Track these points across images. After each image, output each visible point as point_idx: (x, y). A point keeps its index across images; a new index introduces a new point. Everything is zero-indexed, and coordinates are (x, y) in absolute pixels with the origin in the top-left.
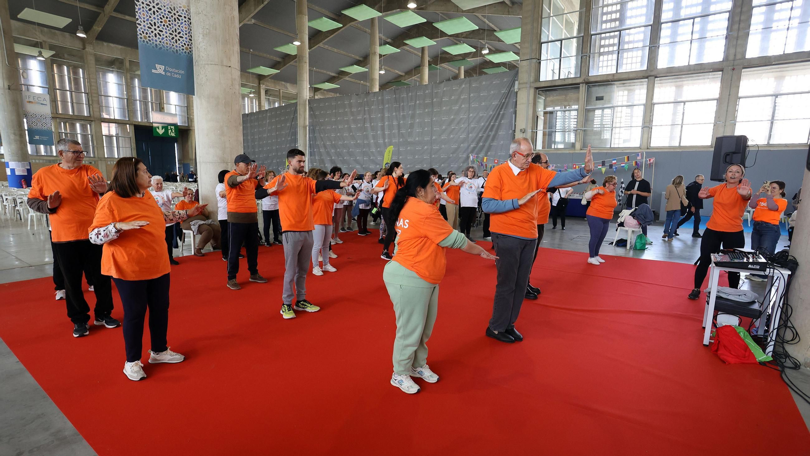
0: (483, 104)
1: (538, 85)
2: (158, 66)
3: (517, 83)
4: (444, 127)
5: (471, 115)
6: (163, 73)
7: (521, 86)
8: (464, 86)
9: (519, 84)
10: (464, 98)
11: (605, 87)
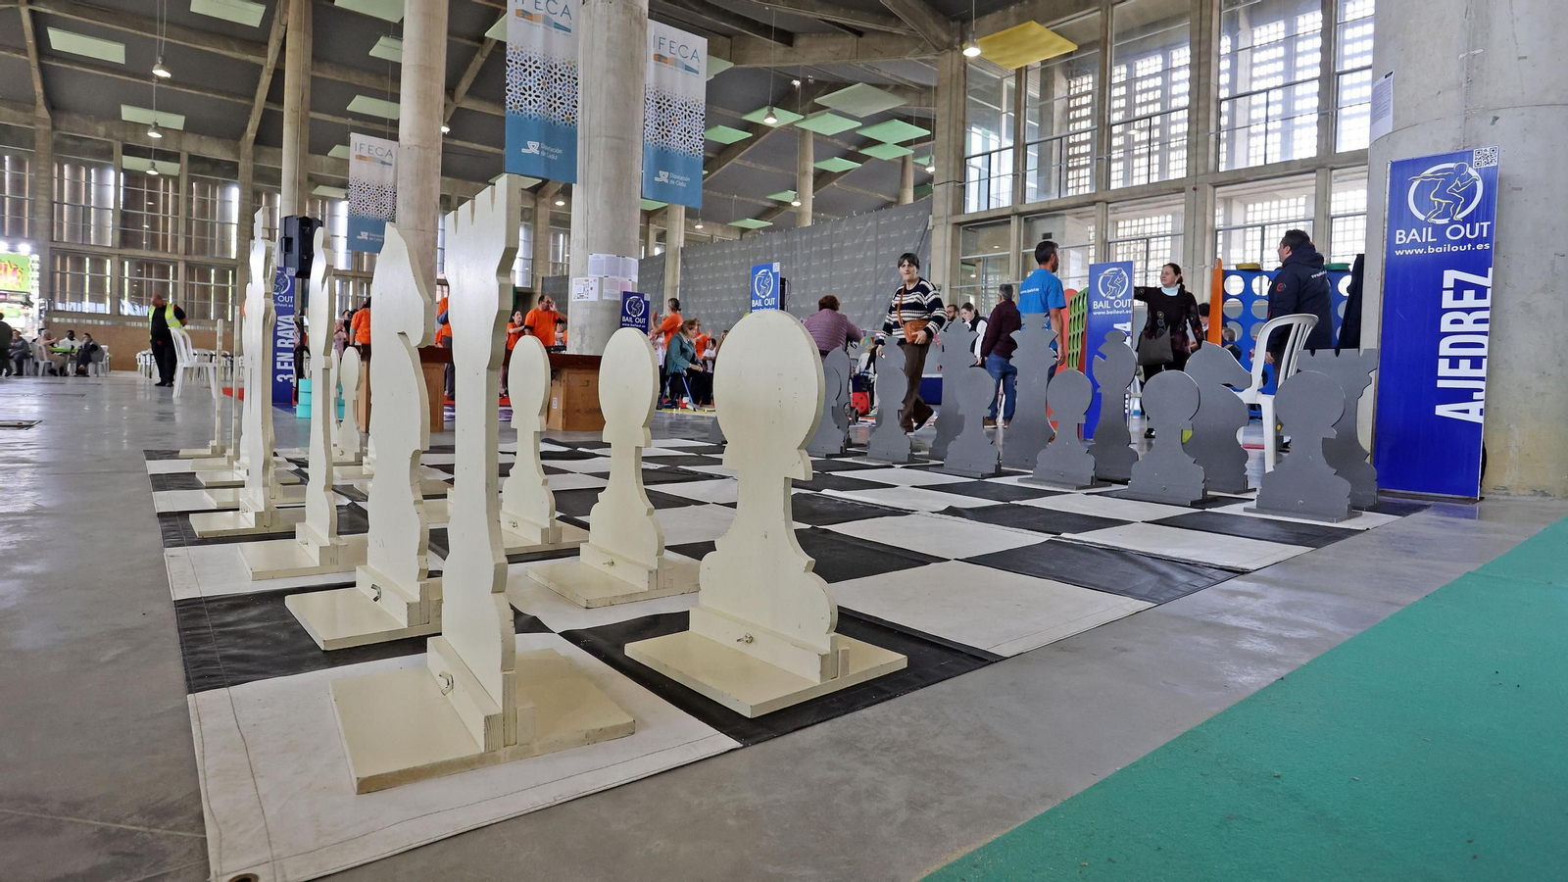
0: (894, 249)
1: (962, 218)
2: (530, 144)
3: (931, 217)
4: (845, 286)
5: (879, 266)
6: (537, 152)
7: (938, 222)
8: (870, 224)
9: (934, 218)
10: (870, 242)
11: (1053, 219)
